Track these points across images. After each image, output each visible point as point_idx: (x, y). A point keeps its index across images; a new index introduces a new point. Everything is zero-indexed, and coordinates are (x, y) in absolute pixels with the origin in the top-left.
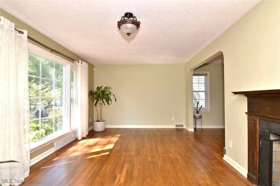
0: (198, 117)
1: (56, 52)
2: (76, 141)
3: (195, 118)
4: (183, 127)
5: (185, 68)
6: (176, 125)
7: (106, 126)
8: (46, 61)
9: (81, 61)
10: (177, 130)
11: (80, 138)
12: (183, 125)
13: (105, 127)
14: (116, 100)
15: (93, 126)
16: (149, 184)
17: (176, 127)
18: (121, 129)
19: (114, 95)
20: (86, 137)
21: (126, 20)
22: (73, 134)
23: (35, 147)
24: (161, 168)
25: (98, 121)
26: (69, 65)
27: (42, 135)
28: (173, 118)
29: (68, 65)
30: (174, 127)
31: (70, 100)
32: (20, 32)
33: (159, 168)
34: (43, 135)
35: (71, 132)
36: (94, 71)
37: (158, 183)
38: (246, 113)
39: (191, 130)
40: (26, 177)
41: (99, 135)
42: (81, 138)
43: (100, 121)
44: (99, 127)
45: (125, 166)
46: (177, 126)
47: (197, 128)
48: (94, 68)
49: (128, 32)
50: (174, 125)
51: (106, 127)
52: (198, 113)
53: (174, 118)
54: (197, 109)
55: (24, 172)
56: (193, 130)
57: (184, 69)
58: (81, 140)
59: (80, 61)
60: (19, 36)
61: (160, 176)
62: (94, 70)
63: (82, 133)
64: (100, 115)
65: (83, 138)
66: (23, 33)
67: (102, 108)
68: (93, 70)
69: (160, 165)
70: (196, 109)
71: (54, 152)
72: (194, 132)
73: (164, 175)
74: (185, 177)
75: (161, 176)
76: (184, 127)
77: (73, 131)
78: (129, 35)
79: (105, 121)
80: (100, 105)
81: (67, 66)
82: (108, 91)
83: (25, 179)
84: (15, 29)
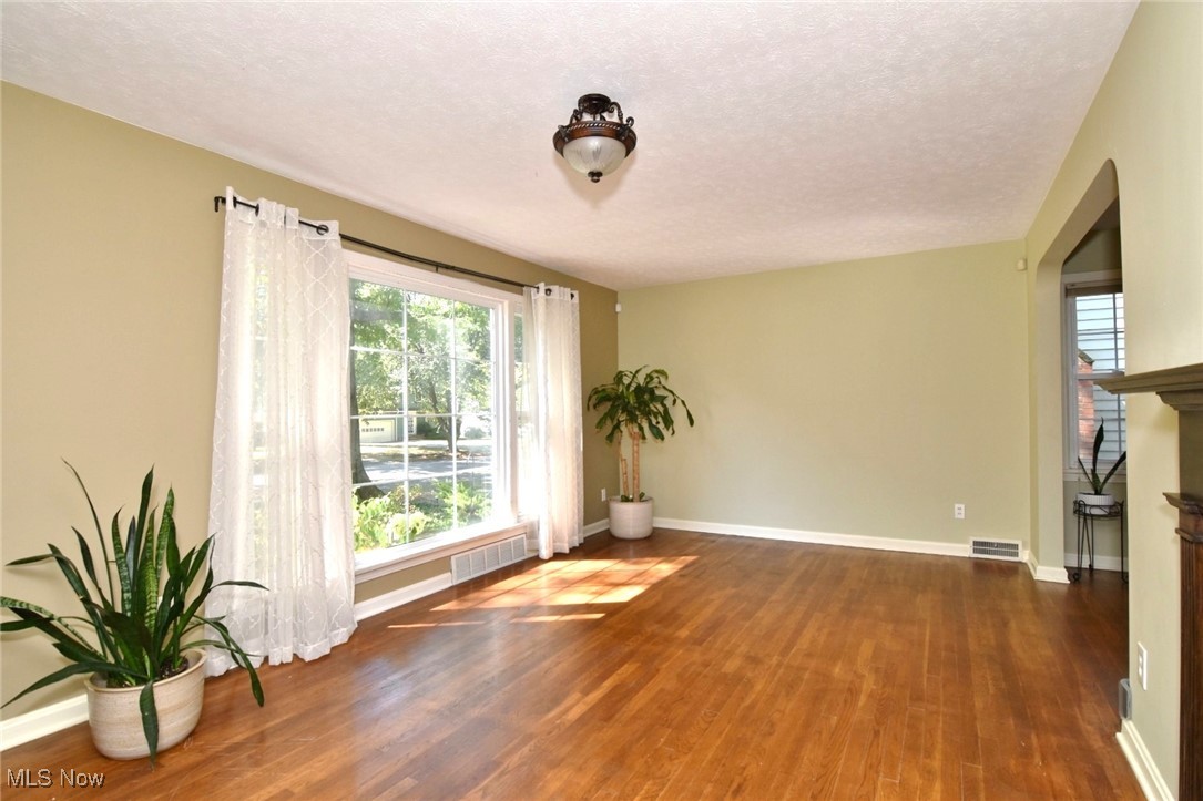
0: (1095, 511)
1: (447, 267)
2: (536, 561)
3: (1085, 515)
4: (1016, 554)
5: (1026, 261)
6: (976, 543)
7: (655, 519)
8: (412, 295)
9: (546, 285)
10: (980, 566)
11: (545, 553)
12: (1016, 546)
13: (652, 522)
14: (692, 422)
15: (607, 520)
16: (656, 750)
17: (975, 551)
18: (712, 538)
19: (683, 402)
20: (567, 551)
21: (586, 123)
22: (524, 536)
23: (383, 562)
24: (751, 707)
25: (626, 499)
26: (506, 303)
27: (414, 531)
28: (959, 510)
29: (502, 303)
30: (964, 550)
31: (511, 421)
32: (318, 228)
33: (742, 706)
34: (418, 529)
35: (515, 529)
36: (617, 313)
37: (689, 755)
38: (1169, 497)
39: (1052, 573)
40: (337, 642)
41: (631, 552)
42: (552, 555)
43: (632, 500)
44: (629, 519)
45: (619, 672)
46: (980, 546)
47: (1095, 567)
48: (616, 302)
49: (596, 167)
50: (964, 541)
51: (655, 526)
52: (1098, 492)
53: (962, 506)
54: (1094, 471)
55: (334, 628)
56: (1062, 577)
57: (1021, 265)
58: (550, 560)
59: (542, 286)
60: (318, 241)
61: (721, 733)
62: (618, 308)
63: (556, 538)
64: (634, 479)
65: (558, 556)
66: (327, 230)
67: (638, 453)
68: (615, 308)
69: (753, 696)
70: (1088, 466)
71: (451, 588)
72: (1065, 589)
73: (740, 735)
74: (824, 766)
75: (723, 735)
76: (1024, 556)
77: (525, 527)
78: (595, 178)
79: (651, 499)
80: (631, 441)
81: (500, 306)
82: (664, 387)
83: (333, 649)
84: (300, 222)
